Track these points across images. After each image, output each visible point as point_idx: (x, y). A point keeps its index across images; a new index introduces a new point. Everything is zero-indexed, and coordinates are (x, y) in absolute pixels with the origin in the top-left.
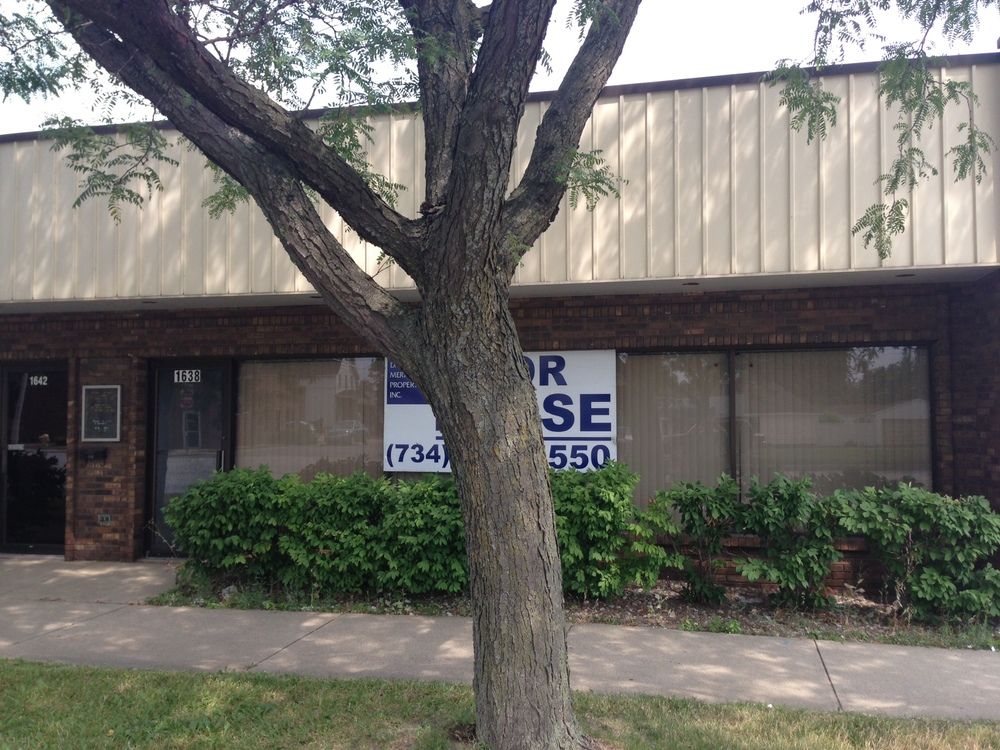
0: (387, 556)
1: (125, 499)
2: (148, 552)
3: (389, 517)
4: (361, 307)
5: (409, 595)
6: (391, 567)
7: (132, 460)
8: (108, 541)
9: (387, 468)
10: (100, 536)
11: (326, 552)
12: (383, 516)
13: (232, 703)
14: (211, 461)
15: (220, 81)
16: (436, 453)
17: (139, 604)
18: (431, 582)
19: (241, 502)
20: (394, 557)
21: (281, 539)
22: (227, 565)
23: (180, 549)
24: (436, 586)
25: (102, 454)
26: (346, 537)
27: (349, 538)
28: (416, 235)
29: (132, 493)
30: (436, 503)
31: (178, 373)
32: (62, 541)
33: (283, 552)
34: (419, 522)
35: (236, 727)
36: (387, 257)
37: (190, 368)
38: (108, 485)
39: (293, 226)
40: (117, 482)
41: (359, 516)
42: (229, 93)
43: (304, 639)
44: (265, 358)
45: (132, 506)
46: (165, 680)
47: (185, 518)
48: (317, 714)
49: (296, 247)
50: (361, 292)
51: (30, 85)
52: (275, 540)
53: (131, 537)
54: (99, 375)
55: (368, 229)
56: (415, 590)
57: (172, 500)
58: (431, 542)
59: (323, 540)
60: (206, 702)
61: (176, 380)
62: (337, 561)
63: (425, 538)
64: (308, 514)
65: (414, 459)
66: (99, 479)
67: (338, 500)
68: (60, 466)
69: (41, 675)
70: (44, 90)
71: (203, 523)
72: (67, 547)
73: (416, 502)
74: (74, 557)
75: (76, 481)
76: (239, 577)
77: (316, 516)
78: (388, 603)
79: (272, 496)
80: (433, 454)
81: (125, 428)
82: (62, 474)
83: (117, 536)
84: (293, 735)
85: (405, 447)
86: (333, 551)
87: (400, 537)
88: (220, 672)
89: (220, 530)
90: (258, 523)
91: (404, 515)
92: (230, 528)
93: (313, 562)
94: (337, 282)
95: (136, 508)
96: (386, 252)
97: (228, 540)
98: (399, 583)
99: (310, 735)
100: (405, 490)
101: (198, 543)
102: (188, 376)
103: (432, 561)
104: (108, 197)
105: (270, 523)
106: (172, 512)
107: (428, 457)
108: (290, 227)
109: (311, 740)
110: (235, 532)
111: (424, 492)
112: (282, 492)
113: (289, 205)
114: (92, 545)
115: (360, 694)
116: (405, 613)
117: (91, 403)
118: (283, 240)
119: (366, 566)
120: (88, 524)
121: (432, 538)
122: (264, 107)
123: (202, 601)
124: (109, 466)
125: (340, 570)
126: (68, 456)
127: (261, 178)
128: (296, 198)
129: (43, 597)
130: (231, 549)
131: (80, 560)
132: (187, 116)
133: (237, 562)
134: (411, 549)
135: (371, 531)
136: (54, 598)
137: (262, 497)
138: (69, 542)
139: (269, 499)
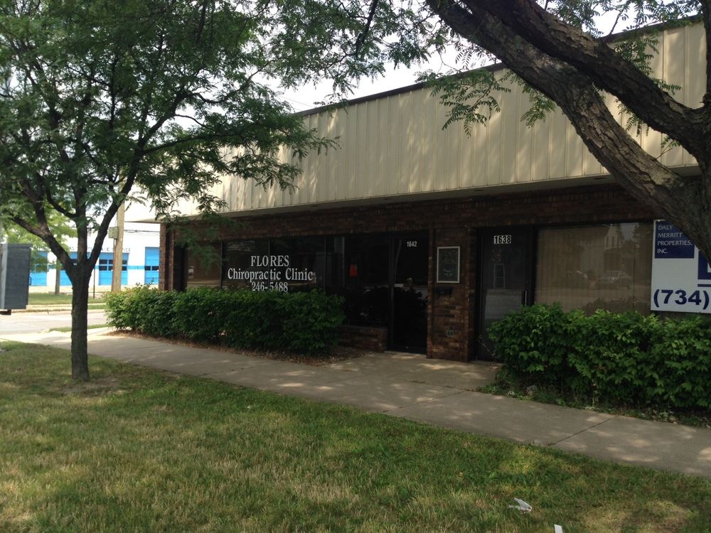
0: (656, 376)
1: (462, 321)
2: (477, 357)
3: (657, 346)
4: (647, 182)
5: (673, 408)
6: (658, 384)
7: (467, 296)
8: (453, 348)
9: (654, 307)
10: (447, 344)
11: (604, 368)
12: (652, 345)
13: (540, 468)
14: (518, 299)
15: (547, 25)
16: (698, 297)
17: (473, 391)
18: (693, 400)
19: (541, 327)
20: (661, 377)
21: (570, 356)
22: (531, 371)
23: (499, 356)
24: (698, 403)
25: (448, 291)
26: (620, 358)
27: (623, 360)
28: (699, 121)
29: (467, 317)
30: (698, 338)
31: (496, 238)
32: (425, 346)
33: (571, 365)
34: (684, 352)
35: (544, 485)
36: (671, 140)
37: (504, 235)
38: (452, 312)
39: (592, 125)
40: (458, 309)
41: (631, 343)
42: (552, 33)
43: (589, 430)
44: (555, 226)
45: (467, 326)
46: (494, 444)
47: (502, 336)
48: (604, 487)
49: (594, 141)
50: (647, 171)
51: (410, 55)
52: (565, 356)
53: (466, 346)
54: (447, 239)
55: (657, 120)
56: (678, 404)
57: (493, 324)
58: (694, 368)
59: (602, 359)
60: (522, 464)
61: (495, 243)
62: (613, 376)
63: (688, 364)
64: (590, 339)
65: (677, 302)
66: (447, 307)
67: (614, 331)
68: (423, 297)
69: (417, 429)
70: (418, 58)
71: (514, 340)
72: (428, 350)
73: (682, 335)
74: (431, 356)
75: (433, 308)
76: (539, 379)
77: (597, 341)
78: (655, 412)
79: (563, 324)
80: (694, 298)
81: (463, 275)
82: (425, 303)
83: (458, 345)
84: (587, 499)
85: (670, 292)
86: (610, 368)
87: (667, 362)
88: (530, 445)
89: (526, 346)
90: (553, 343)
91: (670, 345)
92: (532, 345)
93: (594, 375)
94: (627, 165)
95: (469, 327)
96: (670, 137)
97: (531, 353)
98: (665, 397)
99: (599, 501)
100: (671, 326)
101: (511, 354)
102: (503, 239)
103: (694, 383)
104: (464, 120)
105: (561, 343)
106: (493, 331)
107: (691, 300)
108: (590, 127)
109: (600, 505)
110: (536, 348)
111: (688, 328)
112: (570, 322)
113: (589, 110)
114: (441, 349)
115: (637, 478)
116: (670, 421)
117: (442, 258)
118: (583, 137)
119: (637, 382)
120: (440, 336)
121: (694, 364)
122: (578, 39)
123: (513, 393)
124: (453, 299)
125: (616, 382)
126: (429, 291)
127: (568, 93)
128: (594, 104)
129: (415, 380)
130: (532, 360)
131: (435, 358)
132: (515, 57)
133: (538, 369)
134: (676, 372)
135: (641, 356)
136: (421, 381)
137: (556, 324)
138: (429, 346)
139: (561, 327)
